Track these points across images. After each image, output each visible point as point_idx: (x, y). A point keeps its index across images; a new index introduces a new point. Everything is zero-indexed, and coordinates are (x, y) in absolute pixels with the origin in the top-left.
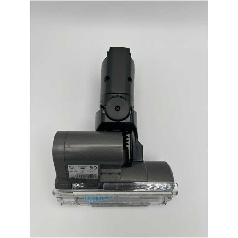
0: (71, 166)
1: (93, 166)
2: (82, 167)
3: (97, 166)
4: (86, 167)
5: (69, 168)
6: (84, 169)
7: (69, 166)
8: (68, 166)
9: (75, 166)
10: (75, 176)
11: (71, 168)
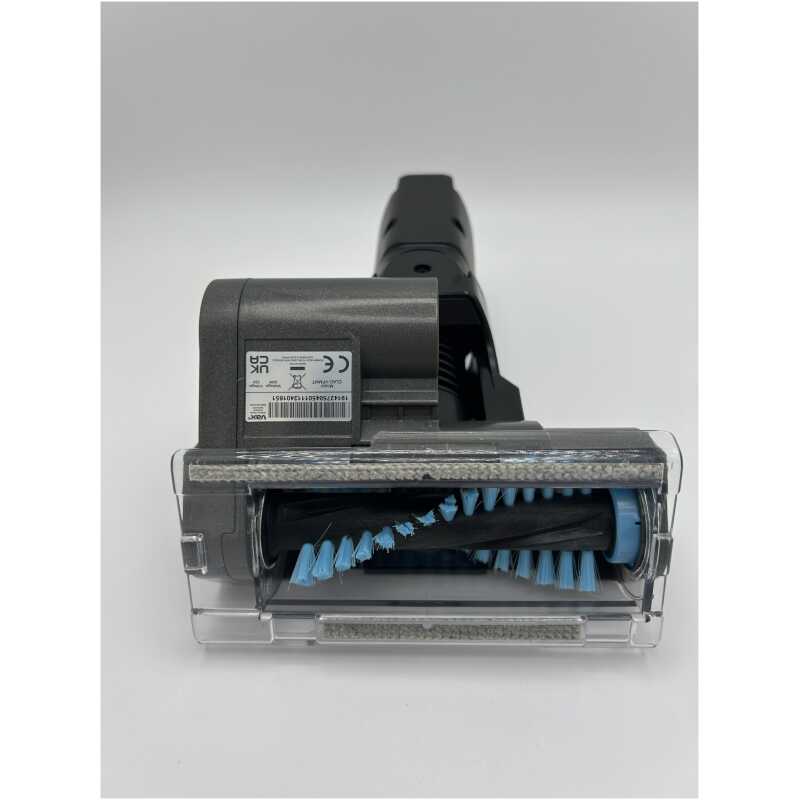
0: (257, 358)
1: (334, 355)
2: (294, 359)
3: (348, 355)
4: (310, 359)
5: (249, 368)
6: (303, 368)
7: (251, 358)
8: (249, 354)
9: (271, 355)
10: (266, 409)
11: (257, 369)
